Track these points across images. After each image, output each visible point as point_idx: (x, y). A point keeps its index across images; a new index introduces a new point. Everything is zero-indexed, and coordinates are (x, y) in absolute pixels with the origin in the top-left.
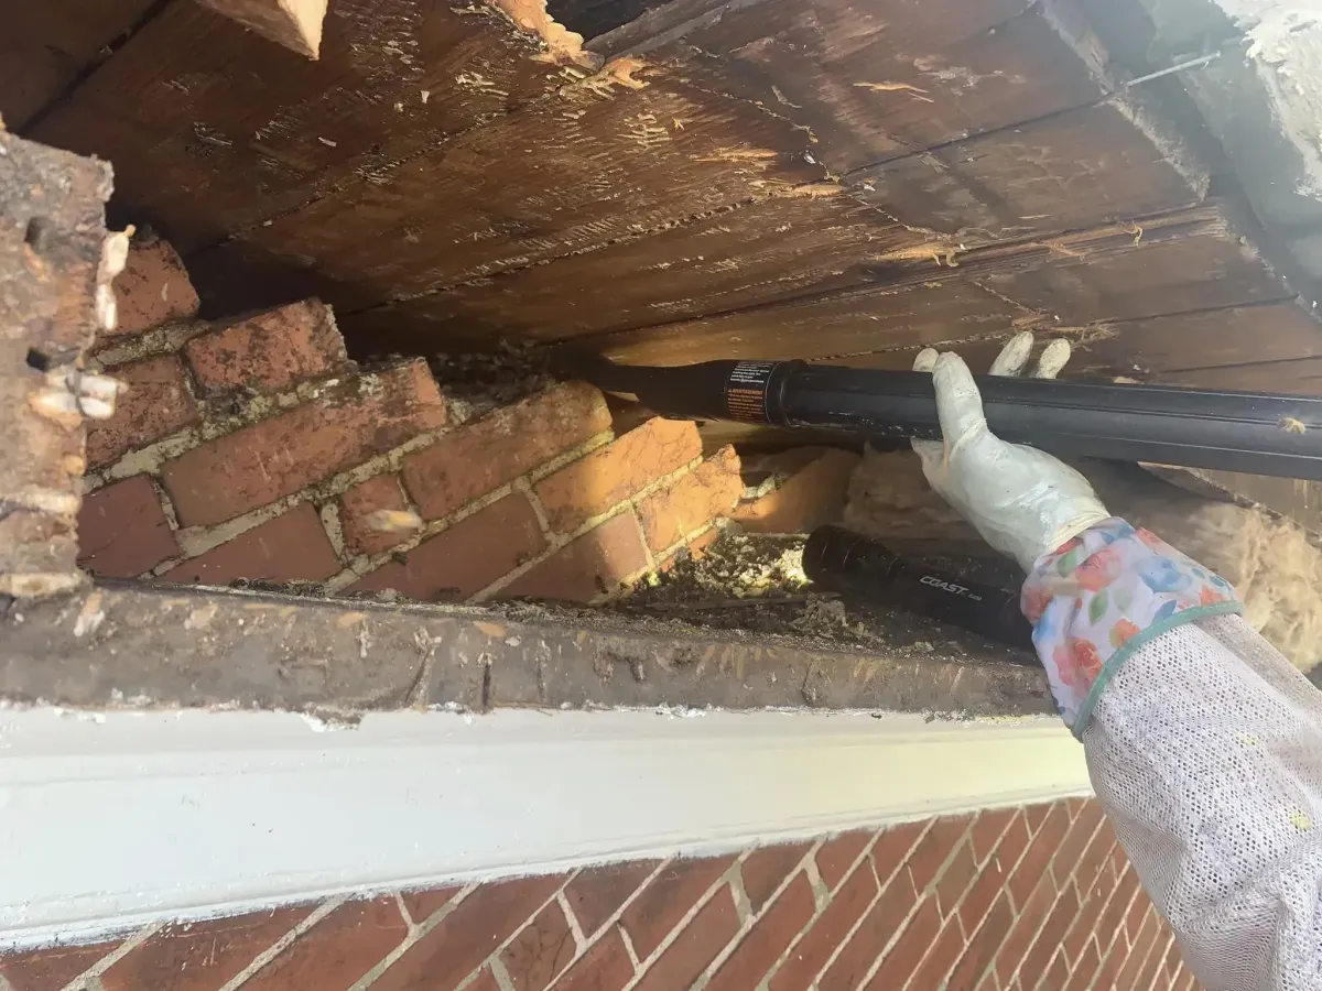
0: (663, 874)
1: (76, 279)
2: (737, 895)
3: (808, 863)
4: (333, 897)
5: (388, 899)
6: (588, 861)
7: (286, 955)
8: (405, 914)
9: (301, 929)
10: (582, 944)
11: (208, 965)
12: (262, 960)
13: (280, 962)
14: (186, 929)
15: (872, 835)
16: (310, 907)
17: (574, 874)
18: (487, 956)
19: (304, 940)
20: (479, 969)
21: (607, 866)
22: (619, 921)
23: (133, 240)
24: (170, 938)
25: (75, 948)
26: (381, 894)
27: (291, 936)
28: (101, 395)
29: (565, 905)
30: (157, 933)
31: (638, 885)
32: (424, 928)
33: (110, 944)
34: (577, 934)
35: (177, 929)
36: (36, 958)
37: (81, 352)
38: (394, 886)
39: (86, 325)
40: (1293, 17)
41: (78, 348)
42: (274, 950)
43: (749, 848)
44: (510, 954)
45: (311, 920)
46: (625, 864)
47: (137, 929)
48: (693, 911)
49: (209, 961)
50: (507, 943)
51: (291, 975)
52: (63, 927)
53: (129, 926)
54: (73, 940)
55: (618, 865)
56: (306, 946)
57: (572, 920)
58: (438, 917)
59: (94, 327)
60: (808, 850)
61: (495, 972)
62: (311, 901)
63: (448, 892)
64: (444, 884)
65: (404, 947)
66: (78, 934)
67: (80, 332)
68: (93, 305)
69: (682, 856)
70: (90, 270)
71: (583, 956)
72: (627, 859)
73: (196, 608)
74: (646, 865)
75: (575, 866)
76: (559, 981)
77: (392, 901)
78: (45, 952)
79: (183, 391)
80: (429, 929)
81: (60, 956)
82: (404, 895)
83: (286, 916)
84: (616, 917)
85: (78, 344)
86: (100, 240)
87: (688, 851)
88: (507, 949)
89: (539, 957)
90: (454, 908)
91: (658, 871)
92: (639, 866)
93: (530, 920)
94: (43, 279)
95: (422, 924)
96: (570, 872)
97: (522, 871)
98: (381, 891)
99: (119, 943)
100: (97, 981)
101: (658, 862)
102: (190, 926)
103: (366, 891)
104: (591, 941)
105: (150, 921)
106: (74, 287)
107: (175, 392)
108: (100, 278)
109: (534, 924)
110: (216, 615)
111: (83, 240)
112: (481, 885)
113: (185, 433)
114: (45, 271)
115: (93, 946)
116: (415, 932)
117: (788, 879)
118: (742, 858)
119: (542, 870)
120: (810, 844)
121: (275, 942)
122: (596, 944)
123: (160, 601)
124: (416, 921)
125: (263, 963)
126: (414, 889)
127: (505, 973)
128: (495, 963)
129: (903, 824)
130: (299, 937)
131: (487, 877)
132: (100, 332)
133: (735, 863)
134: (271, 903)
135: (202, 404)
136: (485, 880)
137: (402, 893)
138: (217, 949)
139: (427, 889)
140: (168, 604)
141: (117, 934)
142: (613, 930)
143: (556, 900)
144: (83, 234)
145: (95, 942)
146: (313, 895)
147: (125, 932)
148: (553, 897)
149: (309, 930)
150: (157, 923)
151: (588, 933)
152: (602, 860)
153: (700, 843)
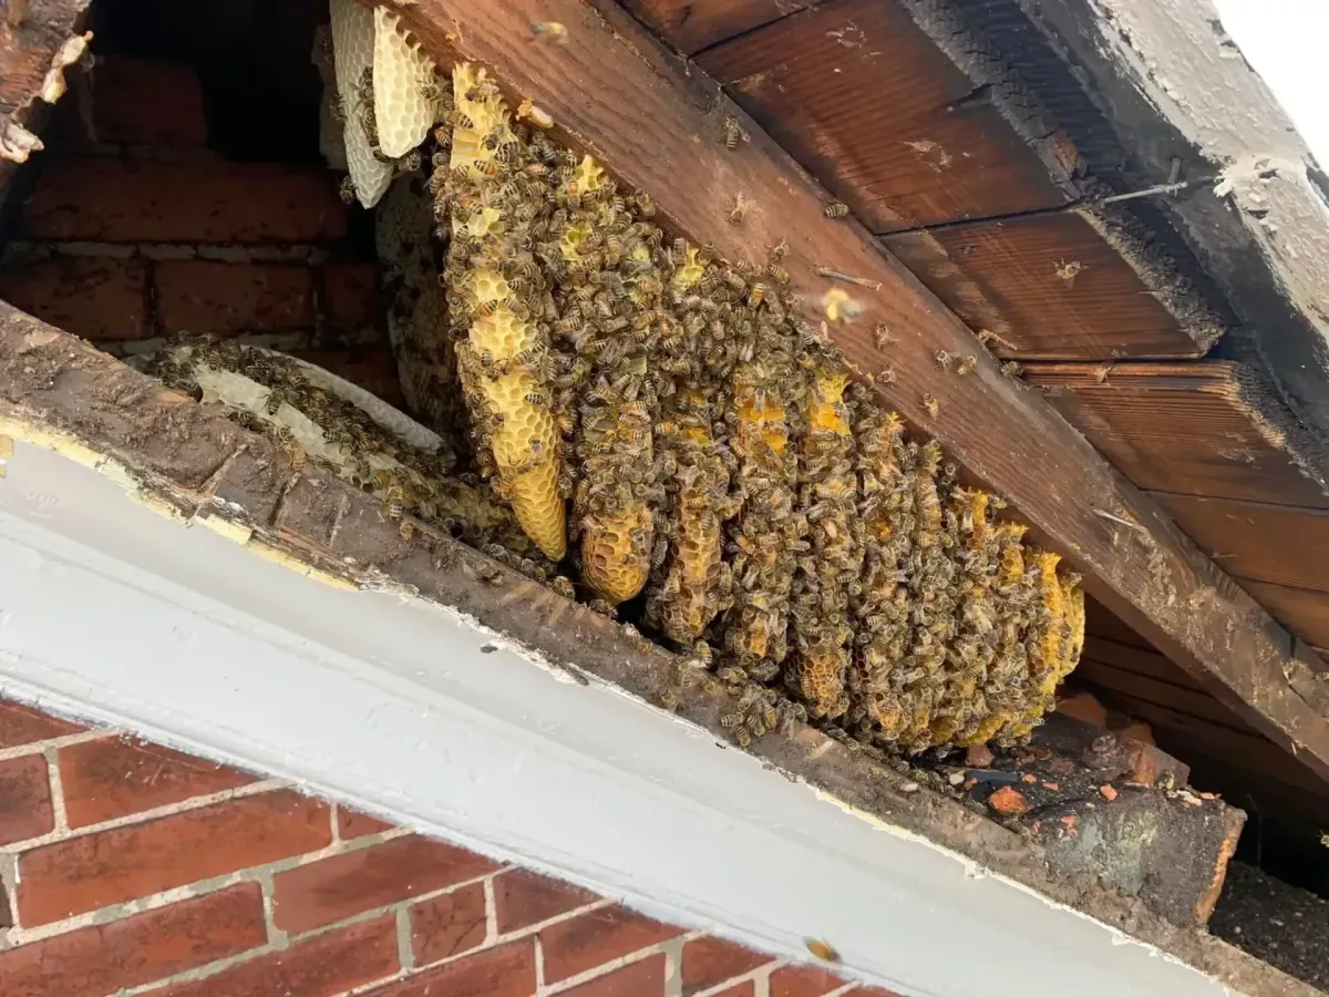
0: (600, 911)
1: (34, 57)
2: (671, 970)
3: (760, 976)
4: (274, 778)
5: (323, 803)
6: (529, 863)
7: (216, 809)
8: (334, 824)
9: (239, 792)
10: (492, 938)
11: (148, 784)
12: (195, 802)
13: (210, 812)
14: (142, 744)
15: (843, 983)
16: (251, 777)
17: (509, 868)
18: (396, 901)
19: (236, 803)
20: (385, 910)
21: (544, 877)
22: (538, 934)
23: (90, 44)
24: (126, 745)
25: (48, 716)
26: (320, 797)
27: (228, 794)
28: (21, 143)
29: (489, 892)
30: (118, 736)
31: (570, 909)
32: (347, 846)
33: (76, 726)
34: (492, 925)
35: (136, 740)
36: (14, 709)
37: (17, 109)
38: (333, 795)
39: (28, 90)
40: (1264, 163)
41: (17, 105)
42: (207, 799)
43: (700, 931)
44: (418, 911)
45: (250, 789)
46: (563, 883)
47: (103, 724)
48: (618, 963)
49: (150, 780)
50: (420, 899)
51: (215, 827)
52: (44, 692)
53: (98, 719)
54: (50, 708)
55: (556, 881)
56: (237, 809)
57: (490, 909)
58: (364, 842)
59: (36, 94)
60: (762, 963)
61: (399, 921)
62: (255, 772)
63: (381, 825)
64: (380, 815)
65: (323, 854)
66: (56, 706)
67: (22, 95)
68: (42, 81)
69: (624, 903)
70: (48, 55)
71: (490, 949)
72: (567, 879)
73: (39, 330)
74: (583, 896)
75: (511, 860)
76: (457, 960)
77: (327, 808)
78: (23, 707)
79: (309, 299)
80: (351, 849)
81: (35, 717)
82: (341, 810)
83: (229, 775)
84: (537, 928)
85: (19, 102)
86: (66, 37)
87: (632, 901)
88: (417, 905)
89: (445, 928)
90: (380, 842)
91: (595, 905)
92: (577, 892)
93: (451, 889)
94: (9, 48)
95: (346, 842)
96: (505, 864)
97: (458, 839)
98: (320, 793)
99: (83, 729)
100: (55, 751)
101: (598, 897)
102: (146, 743)
103: (307, 788)
104: (503, 938)
105: (116, 723)
106: (30, 61)
107: (301, 299)
108: (55, 63)
109: (451, 895)
110: (54, 342)
111: (50, 32)
112: (414, 835)
113: (298, 335)
114: (11, 44)
115: (61, 722)
116: (337, 846)
117: (732, 982)
118: (690, 937)
119: (476, 846)
120: (768, 959)
121: (211, 793)
122: (507, 944)
123: (12, 312)
124: (343, 836)
125: (195, 805)
126: (350, 806)
127: (408, 926)
128: (402, 912)
129: (883, 990)
130: (233, 799)
131: (422, 828)
132: (38, 100)
133: (679, 938)
134: (219, 756)
135: (321, 317)
136: (420, 831)
137: (339, 806)
138: (161, 775)
139: (362, 812)
140: (18, 316)
141: (86, 721)
142: (529, 940)
143: (482, 884)
144: (53, 28)
145: (66, 719)
146: (259, 768)
147: (92, 722)
148: (479, 879)
149: (244, 798)
150: (121, 728)
151: (503, 930)
152: (542, 868)
153: (646, 899)
